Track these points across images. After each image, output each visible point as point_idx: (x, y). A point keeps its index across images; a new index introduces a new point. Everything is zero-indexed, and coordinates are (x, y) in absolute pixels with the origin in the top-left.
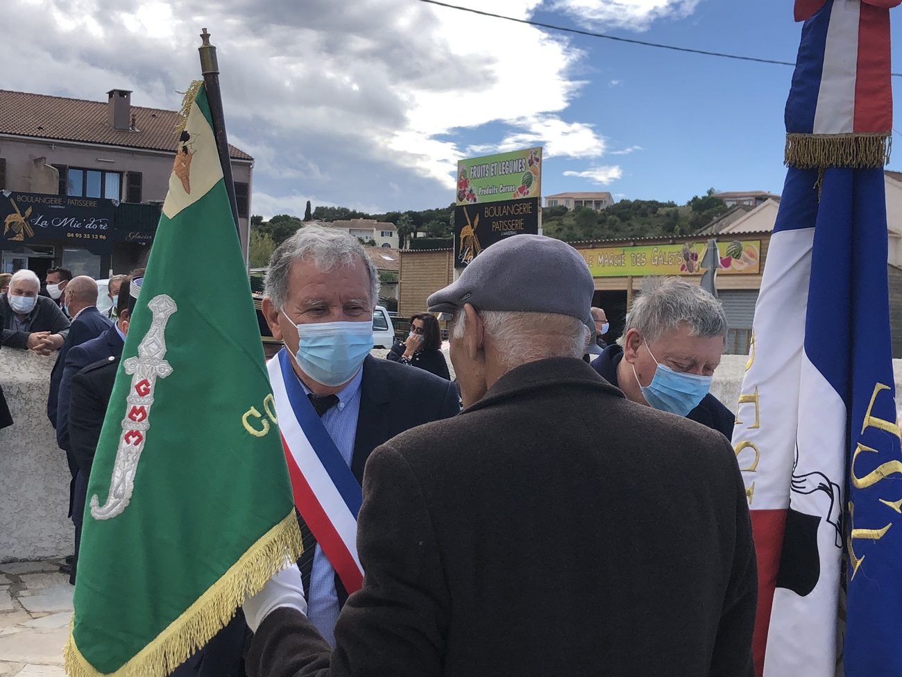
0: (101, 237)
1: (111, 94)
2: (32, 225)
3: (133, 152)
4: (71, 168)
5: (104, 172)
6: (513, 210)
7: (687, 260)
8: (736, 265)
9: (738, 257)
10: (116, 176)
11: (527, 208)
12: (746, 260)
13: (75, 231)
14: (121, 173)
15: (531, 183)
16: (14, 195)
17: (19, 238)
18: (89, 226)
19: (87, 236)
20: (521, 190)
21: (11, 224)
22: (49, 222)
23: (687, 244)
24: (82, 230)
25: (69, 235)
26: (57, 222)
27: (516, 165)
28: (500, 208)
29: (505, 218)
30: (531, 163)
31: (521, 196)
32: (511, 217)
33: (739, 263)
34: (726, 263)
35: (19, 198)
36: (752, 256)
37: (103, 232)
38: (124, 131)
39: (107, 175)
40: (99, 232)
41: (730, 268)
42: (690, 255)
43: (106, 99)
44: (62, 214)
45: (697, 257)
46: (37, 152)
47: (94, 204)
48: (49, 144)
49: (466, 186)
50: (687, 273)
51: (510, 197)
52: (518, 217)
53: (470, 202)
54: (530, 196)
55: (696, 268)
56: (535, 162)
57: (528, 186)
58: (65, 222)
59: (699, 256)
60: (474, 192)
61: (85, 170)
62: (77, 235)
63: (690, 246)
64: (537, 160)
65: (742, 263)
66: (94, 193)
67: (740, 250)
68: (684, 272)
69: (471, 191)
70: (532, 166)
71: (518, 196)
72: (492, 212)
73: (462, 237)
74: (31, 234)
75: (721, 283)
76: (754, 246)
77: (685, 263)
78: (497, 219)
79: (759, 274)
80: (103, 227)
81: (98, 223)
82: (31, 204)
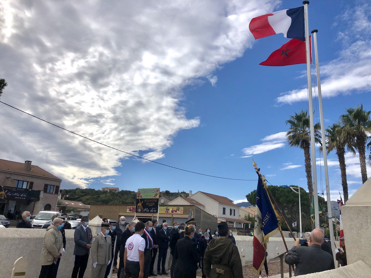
0: (24, 198)
1: (26, 162)
2: (7, 195)
3: (32, 177)
4: (15, 180)
5: (24, 181)
8: (178, 212)
9: (178, 210)
10: (26, 182)
11: (156, 201)
12: (180, 211)
13: (17, 196)
14: (28, 182)
17: (2, 198)
18: (21, 196)
19: (20, 198)
20: (154, 197)
22: (11, 194)
24: (20, 196)
25: (16, 198)
26: (13, 194)
27: (153, 192)
28: (149, 200)
29: (150, 202)
30: (157, 191)
31: (154, 198)
32: (151, 202)
34: (176, 211)
35: (5, 188)
36: (182, 210)
37: (25, 197)
38: (29, 171)
40: (24, 197)
41: (176, 213)
43: (24, 162)
44: (15, 192)
45: (169, 210)
46: (8, 176)
47: (23, 190)
48: (11, 174)
49: (140, 194)
50: (167, 213)
51: (151, 198)
52: (154, 202)
53: (141, 198)
54: (156, 198)
57: (156, 196)
58: (15, 194)
60: (142, 196)
61: (19, 181)
62: (18, 198)
63: (168, 207)
64: (159, 191)
66: (20, 186)
67: (179, 208)
68: (166, 213)
72: (146, 201)
73: (138, 205)
74: (6, 197)
75: (175, 216)
76: (182, 208)
77: (166, 211)
78: (148, 202)
79: (183, 214)
80: (25, 196)
81: (24, 195)
82: (7, 189)
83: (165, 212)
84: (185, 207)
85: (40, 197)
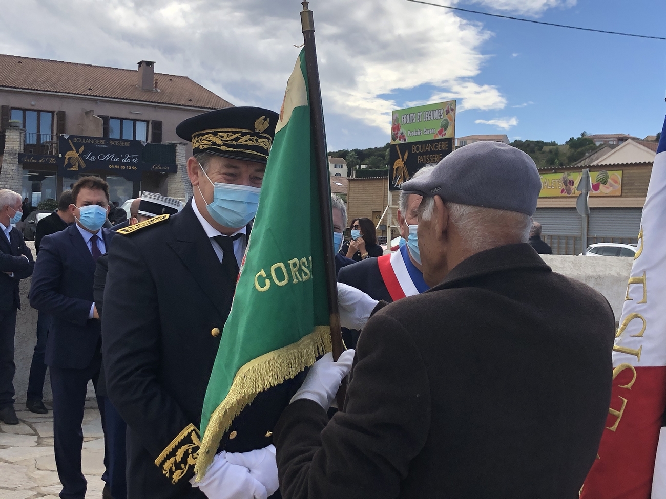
0: (133, 168)
1: (140, 64)
2: (84, 159)
3: (155, 107)
4: (112, 118)
5: (135, 121)
6: (434, 146)
7: (566, 185)
8: (603, 189)
9: (605, 183)
10: (144, 125)
11: (444, 146)
12: (611, 185)
13: (115, 163)
14: (147, 122)
15: (447, 127)
16: (71, 137)
17: (75, 168)
18: (124, 160)
19: (123, 167)
20: (440, 132)
21: (69, 158)
22: (96, 157)
23: (566, 173)
24: (120, 163)
25: (110, 167)
26: (101, 157)
27: (436, 114)
28: (424, 146)
29: (427, 153)
30: (448, 112)
31: (440, 137)
32: (432, 152)
33: (606, 187)
34: (596, 187)
35: (75, 140)
36: (616, 182)
37: (134, 165)
38: (149, 91)
39: (137, 123)
40: (131, 164)
41: (598, 192)
42: (568, 181)
43: (136, 68)
44: (105, 152)
45: (573, 183)
46: (88, 106)
47: (128, 144)
48: (96, 101)
49: (399, 129)
50: (566, 195)
51: (431, 138)
52: (438, 152)
53: (402, 142)
54: (447, 136)
55: (573, 191)
56: (451, 111)
57: (446, 129)
58: (107, 157)
59: (575, 183)
60: (405, 134)
61: (122, 120)
62: (116, 167)
63: (568, 175)
65: (608, 188)
66: (128, 136)
67: (607, 177)
68: (563, 195)
69: (402, 133)
70: (448, 114)
71: (438, 137)
72: (418, 149)
73: (395, 167)
74: (84, 166)
75: (592, 203)
76: (618, 175)
77: (564, 187)
78: (421, 154)
79: (621, 196)
80: (134, 161)
81: (131, 158)
82: (83, 144)
83: (562, 192)
84: (628, 171)
85: (177, 163)
